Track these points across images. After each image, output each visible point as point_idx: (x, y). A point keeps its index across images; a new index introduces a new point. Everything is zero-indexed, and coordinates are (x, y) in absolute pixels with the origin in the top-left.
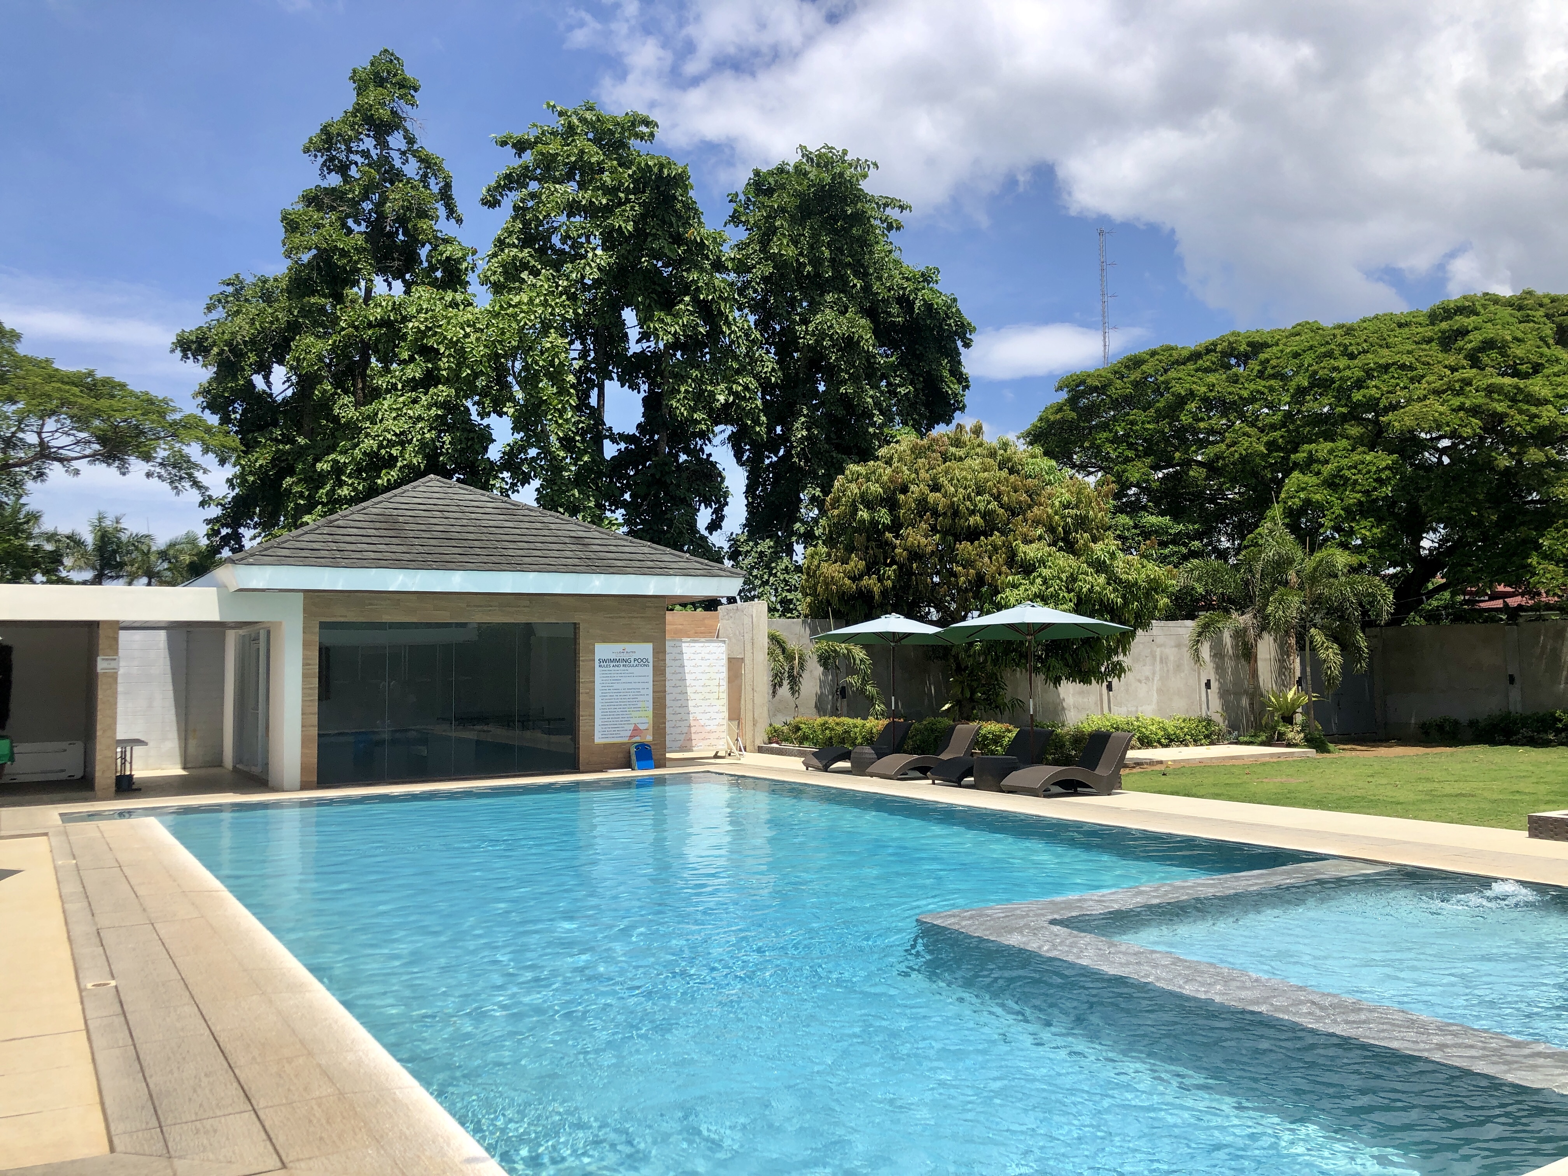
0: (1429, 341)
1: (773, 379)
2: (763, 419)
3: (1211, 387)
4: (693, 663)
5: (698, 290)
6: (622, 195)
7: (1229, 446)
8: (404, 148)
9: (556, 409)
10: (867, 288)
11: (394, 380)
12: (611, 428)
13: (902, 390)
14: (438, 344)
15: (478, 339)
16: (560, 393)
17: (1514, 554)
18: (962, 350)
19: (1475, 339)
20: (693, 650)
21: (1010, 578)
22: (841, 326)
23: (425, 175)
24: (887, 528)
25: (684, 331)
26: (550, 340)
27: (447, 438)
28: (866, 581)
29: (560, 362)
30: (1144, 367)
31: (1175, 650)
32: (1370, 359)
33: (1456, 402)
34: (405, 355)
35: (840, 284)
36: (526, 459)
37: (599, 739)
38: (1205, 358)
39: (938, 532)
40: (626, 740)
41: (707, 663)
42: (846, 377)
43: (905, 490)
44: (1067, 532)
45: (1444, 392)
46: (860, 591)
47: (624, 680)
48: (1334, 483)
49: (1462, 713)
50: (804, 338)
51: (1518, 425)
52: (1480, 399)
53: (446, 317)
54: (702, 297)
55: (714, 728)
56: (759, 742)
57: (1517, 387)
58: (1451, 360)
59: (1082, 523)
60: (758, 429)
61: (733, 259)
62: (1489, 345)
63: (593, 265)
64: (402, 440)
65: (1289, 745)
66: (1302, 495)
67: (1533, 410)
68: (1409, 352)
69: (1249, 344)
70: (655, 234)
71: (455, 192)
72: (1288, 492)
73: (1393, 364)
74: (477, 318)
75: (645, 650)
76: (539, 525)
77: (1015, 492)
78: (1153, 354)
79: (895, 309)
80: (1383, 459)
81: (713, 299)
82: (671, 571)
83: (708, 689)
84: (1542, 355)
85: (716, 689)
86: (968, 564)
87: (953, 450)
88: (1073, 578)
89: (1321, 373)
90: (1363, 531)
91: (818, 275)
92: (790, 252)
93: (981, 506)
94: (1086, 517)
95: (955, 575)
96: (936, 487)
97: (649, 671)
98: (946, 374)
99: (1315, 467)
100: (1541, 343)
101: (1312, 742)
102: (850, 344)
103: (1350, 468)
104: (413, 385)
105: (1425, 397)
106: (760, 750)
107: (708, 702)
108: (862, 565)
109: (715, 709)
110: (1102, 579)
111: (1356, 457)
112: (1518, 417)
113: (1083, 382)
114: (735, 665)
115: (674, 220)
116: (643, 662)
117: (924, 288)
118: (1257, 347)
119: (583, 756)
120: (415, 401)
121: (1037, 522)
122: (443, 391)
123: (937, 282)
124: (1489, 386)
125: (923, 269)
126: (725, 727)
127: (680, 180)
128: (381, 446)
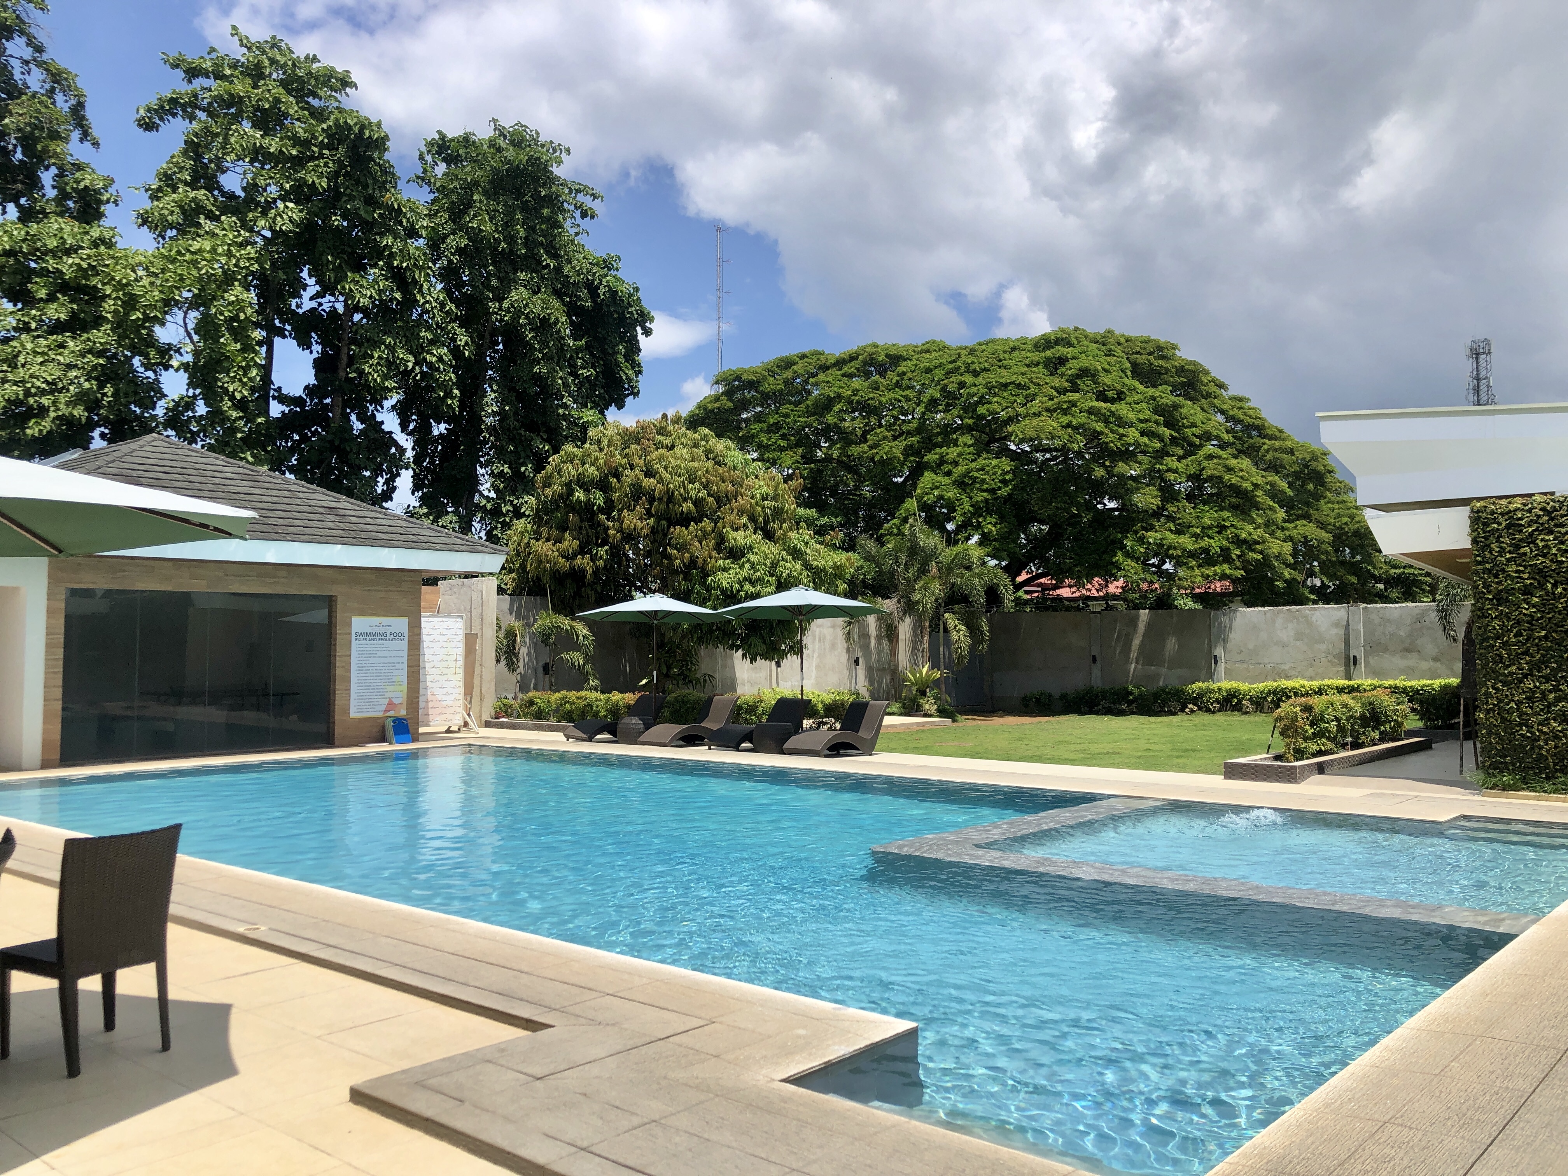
0: (1037, 364)
1: (467, 353)
2: (456, 392)
3: (855, 392)
4: (431, 638)
5: (392, 255)
6: (315, 149)
7: (871, 447)
8: (27, 57)
9: (240, 367)
10: (558, 270)
11: (26, 319)
12: (280, 388)
13: (585, 373)
14: (104, 284)
15: (152, 284)
16: (243, 350)
17: (1104, 552)
18: (641, 338)
19: (1072, 368)
20: (432, 625)
21: (721, 562)
22: (537, 306)
23: (52, 91)
24: (601, 510)
25: (380, 295)
26: (235, 292)
27: (109, 390)
28: (578, 561)
29: (246, 318)
30: (795, 368)
31: (831, 630)
32: (993, 378)
33: (1065, 420)
34: (42, 294)
35: (532, 263)
36: (194, 417)
37: (354, 713)
38: (849, 365)
39: (653, 516)
40: (381, 714)
41: (445, 638)
42: (540, 356)
43: (617, 475)
44: (766, 522)
45: (1055, 410)
46: (573, 570)
47: (379, 654)
48: (962, 484)
49: (1054, 686)
50: (496, 313)
51: (1112, 442)
52: (1083, 419)
53: (113, 257)
54: (396, 263)
55: (449, 703)
56: (486, 717)
57: (1109, 410)
58: (1057, 382)
59: (778, 513)
60: (449, 402)
61: (427, 228)
62: (1084, 372)
63: (285, 217)
64: (54, 388)
65: (925, 715)
66: (936, 492)
67: (1121, 431)
68: (1023, 374)
69: (887, 356)
70: (349, 195)
71: (90, 113)
72: (922, 488)
73: (1013, 383)
74: (151, 262)
75: (401, 624)
76: (287, 494)
77: (724, 482)
78: (803, 357)
79: (584, 293)
80: (1006, 464)
81: (407, 266)
82: (437, 546)
83: (445, 664)
84: (1124, 384)
85: (453, 664)
86: (683, 547)
87: (661, 438)
88: (774, 565)
89: (950, 386)
90: (989, 526)
91: (512, 252)
92: (488, 227)
93: (693, 493)
94: (782, 509)
95: (669, 557)
96: (649, 473)
97: (404, 645)
98: (621, 359)
99: (946, 468)
100: (1121, 374)
101: (942, 713)
102: (544, 325)
103: (978, 470)
104: (57, 327)
105: (1039, 414)
106: (488, 725)
107: (445, 678)
108: (576, 544)
109: (452, 684)
110: (798, 566)
111: (981, 462)
112: (1110, 435)
113: (738, 378)
114: (470, 640)
115: (370, 181)
116: (398, 636)
117: (606, 275)
118: (895, 359)
119: (338, 731)
120: (62, 346)
121: (741, 512)
122: (101, 336)
123: (617, 269)
124: (1091, 408)
125: (605, 256)
126: (461, 702)
127: (380, 144)
128: (28, 393)
